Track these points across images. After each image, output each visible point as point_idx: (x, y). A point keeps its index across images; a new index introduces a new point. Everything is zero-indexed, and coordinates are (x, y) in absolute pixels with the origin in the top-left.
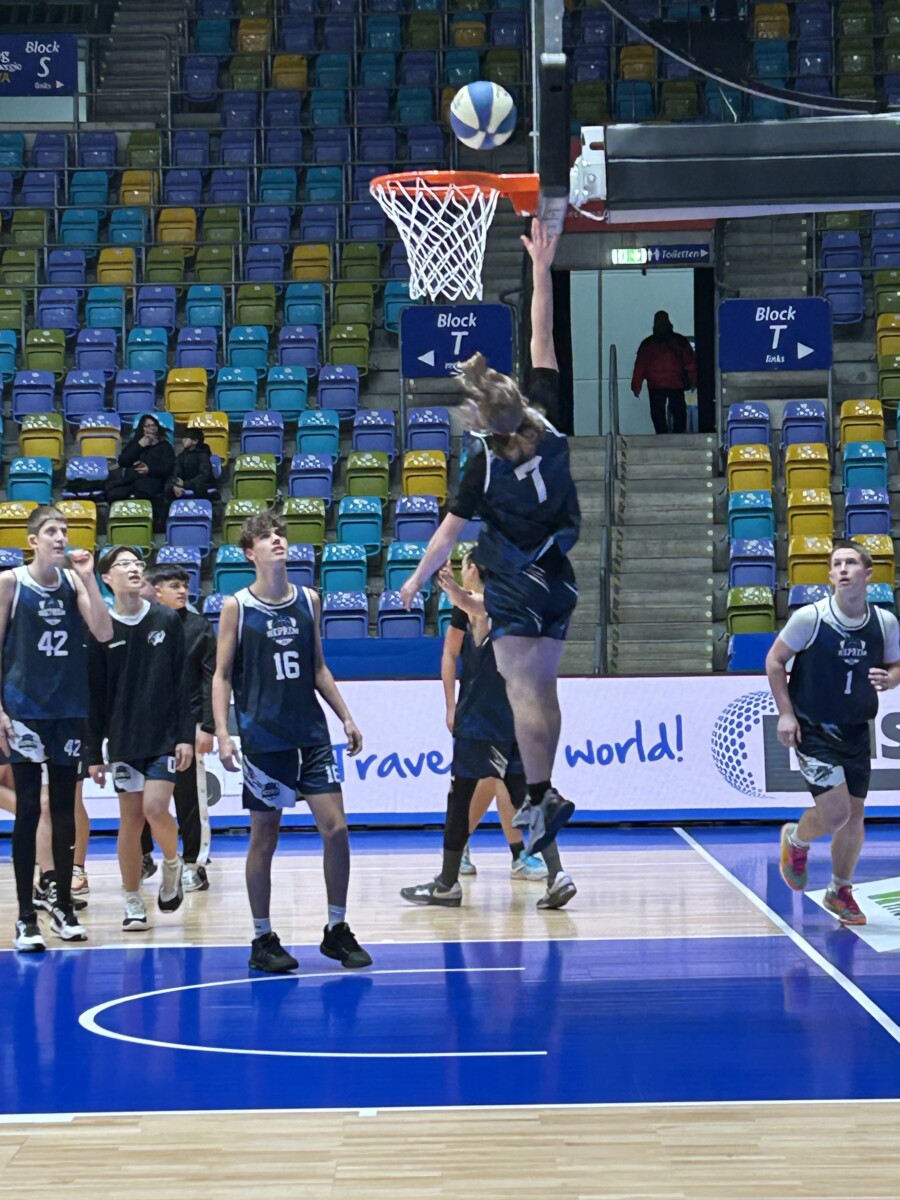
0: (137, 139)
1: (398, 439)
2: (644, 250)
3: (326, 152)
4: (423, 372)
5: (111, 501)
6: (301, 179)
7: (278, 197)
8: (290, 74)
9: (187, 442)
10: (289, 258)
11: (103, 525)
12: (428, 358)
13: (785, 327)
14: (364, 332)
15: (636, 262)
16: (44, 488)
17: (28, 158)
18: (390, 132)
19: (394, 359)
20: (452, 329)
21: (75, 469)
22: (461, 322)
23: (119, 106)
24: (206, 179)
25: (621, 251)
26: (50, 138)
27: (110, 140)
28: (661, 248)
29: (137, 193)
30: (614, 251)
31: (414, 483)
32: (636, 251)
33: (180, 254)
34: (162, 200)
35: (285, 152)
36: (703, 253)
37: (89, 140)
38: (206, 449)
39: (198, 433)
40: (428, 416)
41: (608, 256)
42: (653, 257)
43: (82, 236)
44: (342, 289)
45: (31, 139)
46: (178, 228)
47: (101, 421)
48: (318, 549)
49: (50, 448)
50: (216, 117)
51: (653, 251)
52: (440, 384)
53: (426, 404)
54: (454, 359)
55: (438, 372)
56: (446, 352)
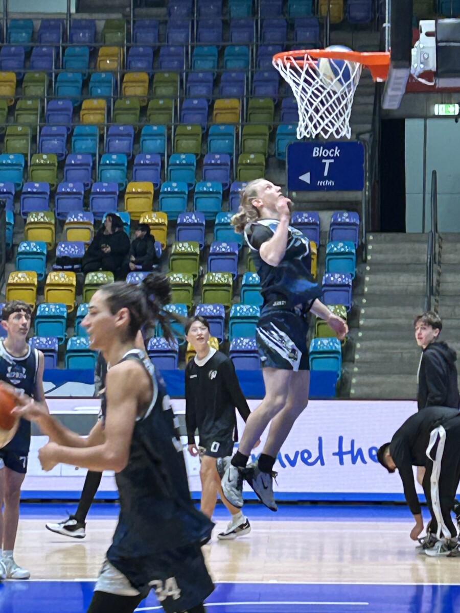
0: (109, 25)
3: (238, 36)
4: (302, 187)
5: (86, 272)
6: (221, 53)
7: (205, 65)
9: (139, 233)
10: (211, 107)
11: (80, 288)
12: (306, 178)
14: (262, 159)
16: (40, 262)
17: (35, 37)
18: (283, 22)
19: (282, 178)
20: (323, 157)
21: (62, 250)
23: (98, 2)
24: (156, 52)
26: (50, 24)
27: (91, 25)
29: (109, 62)
33: (137, 105)
34: (126, 67)
35: (210, 35)
37: (78, 26)
38: (152, 238)
39: (146, 227)
40: (305, 217)
43: (70, 91)
44: (248, 129)
45: (37, 24)
46: (136, 86)
47: (81, 217)
48: (227, 308)
49: (46, 235)
50: (163, 11)
52: (313, 196)
53: (306, 210)
54: (324, 179)
55: (312, 187)
56: (317, 174)
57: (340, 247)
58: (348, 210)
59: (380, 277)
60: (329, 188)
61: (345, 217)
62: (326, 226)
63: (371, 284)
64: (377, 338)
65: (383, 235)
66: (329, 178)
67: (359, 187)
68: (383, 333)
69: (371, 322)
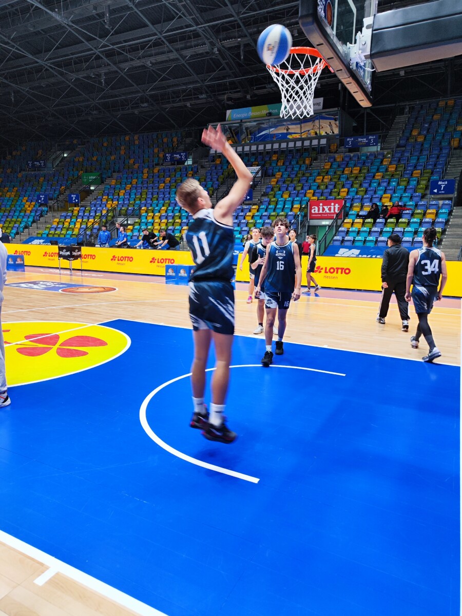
0: (388, 154)
1: (427, 207)
3: (425, 153)
4: (435, 193)
5: (366, 219)
6: (418, 159)
7: (413, 162)
8: (420, 139)
9: (384, 208)
10: (412, 173)
11: (363, 224)
12: (436, 191)
14: (424, 186)
16: (354, 216)
17: (367, 157)
18: (439, 148)
19: (428, 192)
20: (441, 185)
22: (444, 183)
23: (387, 148)
24: (399, 161)
26: (372, 154)
27: (383, 153)
29: (386, 163)
31: (428, 216)
33: (391, 174)
34: (390, 164)
35: (417, 154)
37: (379, 154)
38: (387, 209)
39: (386, 206)
40: (434, 202)
43: (374, 171)
44: (421, 178)
45: (368, 154)
46: (392, 169)
48: (404, 229)
49: (358, 209)
50: (403, 149)
52: (438, 196)
53: (434, 200)
54: (441, 191)
55: (437, 194)
56: (439, 189)
57: (444, 211)
58: (448, 200)
59: (456, 220)
60: (443, 194)
61: (447, 202)
62: (440, 206)
63: (452, 222)
64: (451, 238)
65: (459, 207)
66: (443, 191)
67: (453, 193)
68: (453, 236)
69: (449, 233)
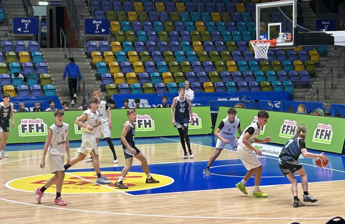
2: (47, 2)
13: (99, 25)
15: (45, 5)
22: (27, 21)
25: (41, 2)
28: (50, 2)
30: (40, 2)
32: (45, 2)
36: (60, 3)
41: (38, 3)
42: (49, 4)
51: (49, 2)
60: (27, 33)
61: (33, 43)
65: (45, 49)
66: (27, 30)
